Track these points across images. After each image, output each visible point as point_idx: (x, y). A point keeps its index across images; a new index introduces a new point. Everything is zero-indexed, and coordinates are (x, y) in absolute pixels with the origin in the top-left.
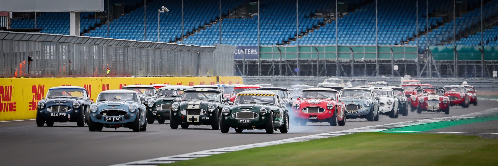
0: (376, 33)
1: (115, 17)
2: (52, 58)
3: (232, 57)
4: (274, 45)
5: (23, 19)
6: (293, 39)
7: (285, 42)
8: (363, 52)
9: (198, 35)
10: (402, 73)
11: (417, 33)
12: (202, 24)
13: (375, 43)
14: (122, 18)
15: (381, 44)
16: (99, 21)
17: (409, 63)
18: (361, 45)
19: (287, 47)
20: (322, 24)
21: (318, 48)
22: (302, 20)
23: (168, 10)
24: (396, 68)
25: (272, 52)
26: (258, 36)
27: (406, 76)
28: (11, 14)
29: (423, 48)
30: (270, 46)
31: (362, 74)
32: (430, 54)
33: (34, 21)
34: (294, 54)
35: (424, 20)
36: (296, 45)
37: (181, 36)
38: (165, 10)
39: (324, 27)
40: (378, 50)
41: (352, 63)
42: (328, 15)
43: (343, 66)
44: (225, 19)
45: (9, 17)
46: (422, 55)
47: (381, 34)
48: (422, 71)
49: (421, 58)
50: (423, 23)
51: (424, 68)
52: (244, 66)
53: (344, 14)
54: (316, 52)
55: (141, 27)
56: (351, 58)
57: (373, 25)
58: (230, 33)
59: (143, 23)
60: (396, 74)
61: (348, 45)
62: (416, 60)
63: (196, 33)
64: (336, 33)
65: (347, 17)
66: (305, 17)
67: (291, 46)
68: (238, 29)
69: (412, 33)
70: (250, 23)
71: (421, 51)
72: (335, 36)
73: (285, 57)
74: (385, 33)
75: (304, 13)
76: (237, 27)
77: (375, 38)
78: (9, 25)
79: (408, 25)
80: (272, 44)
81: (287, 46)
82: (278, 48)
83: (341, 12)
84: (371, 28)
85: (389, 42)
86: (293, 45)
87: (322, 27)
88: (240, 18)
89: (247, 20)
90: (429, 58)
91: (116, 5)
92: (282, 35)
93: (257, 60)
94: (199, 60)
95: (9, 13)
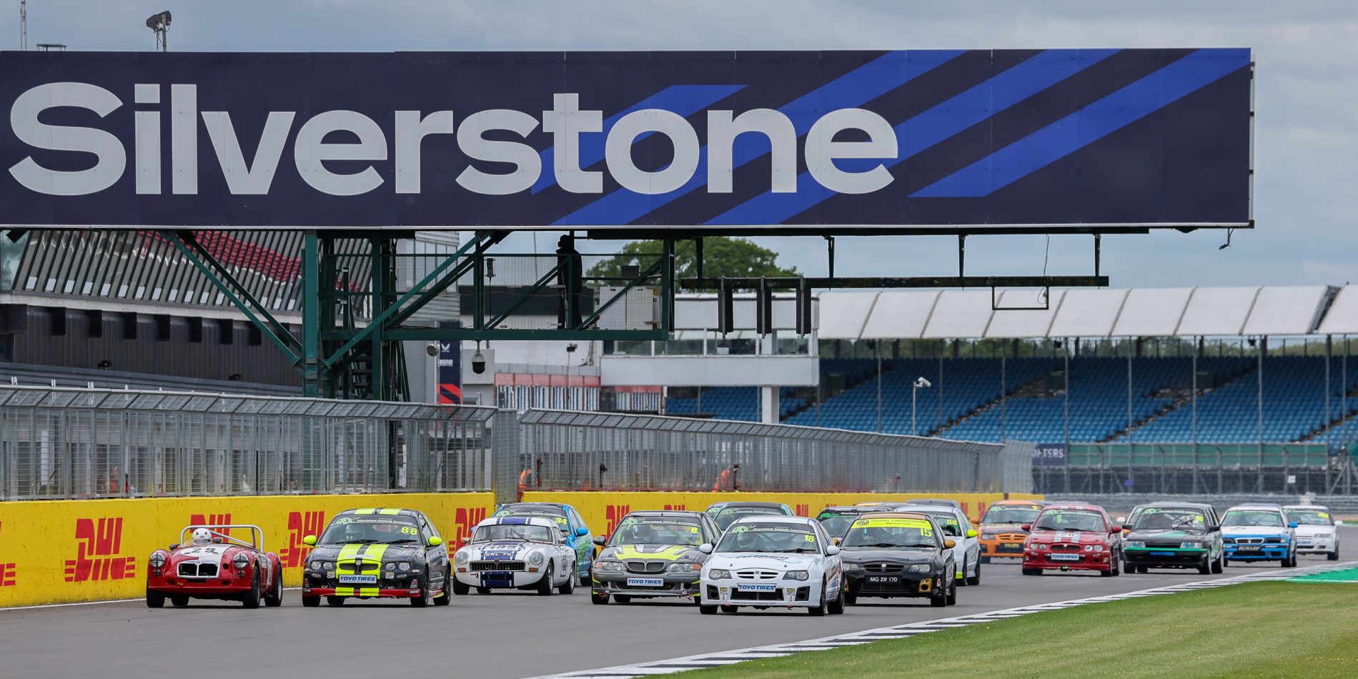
0: (1260, 422)
1: (830, 395)
2: (723, 461)
3: (1028, 462)
4: (1092, 443)
5: (678, 398)
6: (1123, 433)
7: (1108, 438)
8: (1237, 454)
9: (966, 425)
10: (1300, 488)
11: (1327, 422)
12: (973, 406)
13: (1257, 439)
14: (841, 398)
15: (1267, 440)
16: (803, 403)
17: (1313, 473)
18: (1234, 442)
19: (1113, 446)
20: (1171, 408)
21: (1164, 448)
22: (1138, 402)
23: (929, 384)
24: (1291, 479)
25: (1089, 453)
26: (1064, 427)
27: (1308, 493)
28: (665, 389)
29: (1336, 447)
30: (1084, 443)
31: (1236, 490)
32: (1348, 458)
33: (695, 402)
34: (1124, 457)
35: (1339, 401)
36: (1127, 443)
37: (938, 426)
38: (924, 384)
39: (1174, 413)
40: (1263, 451)
41: (1219, 472)
42: (1181, 392)
43: (1204, 476)
44: (1010, 398)
45: (662, 395)
46: (1334, 458)
47: (1268, 425)
48: (1335, 485)
49: (1334, 463)
50: (1336, 405)
51: (1337, 480)
52: (1042, 477)
53: (1206, 391)
54: (1161, 454)
55: (872, 411)
56: (1218, 463)
57: (1254, 410)
58: (1018, 423)
59: (875, 406)
60: (1291, 490)
61: (1213, 442)
62: (1324, 468)
63: (963, 421)
64: (1194, 422)
65: (1211, 396)
66: (1143, 395)
67: (1120, 443)
68: (1033, 416)
69: (1318, 422)
70: (1052, 406)
71: (1333, 452)
72: (1191, 427)
73: (1110, 462)
74: (1274, 422)
75: (1141, 389)
76: (1031, 413)
77: (1257, 430)
78: (662, 408)
79: (1312, 410)
80: (1089, 440)
81: (1112, 443)
82: (1099, 447)
83: (1201, 386)
84: (1251, 415)
85: (1281, 437)
86: (1121, 441)
87: (1170, 414)
88: (1036, 397)
89: (1048, 402)
90: (1347, 464)
91: (832, 375)
92: (1104, 425)
93: (1063, 467)
94: (977, 466)
95: (662, 388)
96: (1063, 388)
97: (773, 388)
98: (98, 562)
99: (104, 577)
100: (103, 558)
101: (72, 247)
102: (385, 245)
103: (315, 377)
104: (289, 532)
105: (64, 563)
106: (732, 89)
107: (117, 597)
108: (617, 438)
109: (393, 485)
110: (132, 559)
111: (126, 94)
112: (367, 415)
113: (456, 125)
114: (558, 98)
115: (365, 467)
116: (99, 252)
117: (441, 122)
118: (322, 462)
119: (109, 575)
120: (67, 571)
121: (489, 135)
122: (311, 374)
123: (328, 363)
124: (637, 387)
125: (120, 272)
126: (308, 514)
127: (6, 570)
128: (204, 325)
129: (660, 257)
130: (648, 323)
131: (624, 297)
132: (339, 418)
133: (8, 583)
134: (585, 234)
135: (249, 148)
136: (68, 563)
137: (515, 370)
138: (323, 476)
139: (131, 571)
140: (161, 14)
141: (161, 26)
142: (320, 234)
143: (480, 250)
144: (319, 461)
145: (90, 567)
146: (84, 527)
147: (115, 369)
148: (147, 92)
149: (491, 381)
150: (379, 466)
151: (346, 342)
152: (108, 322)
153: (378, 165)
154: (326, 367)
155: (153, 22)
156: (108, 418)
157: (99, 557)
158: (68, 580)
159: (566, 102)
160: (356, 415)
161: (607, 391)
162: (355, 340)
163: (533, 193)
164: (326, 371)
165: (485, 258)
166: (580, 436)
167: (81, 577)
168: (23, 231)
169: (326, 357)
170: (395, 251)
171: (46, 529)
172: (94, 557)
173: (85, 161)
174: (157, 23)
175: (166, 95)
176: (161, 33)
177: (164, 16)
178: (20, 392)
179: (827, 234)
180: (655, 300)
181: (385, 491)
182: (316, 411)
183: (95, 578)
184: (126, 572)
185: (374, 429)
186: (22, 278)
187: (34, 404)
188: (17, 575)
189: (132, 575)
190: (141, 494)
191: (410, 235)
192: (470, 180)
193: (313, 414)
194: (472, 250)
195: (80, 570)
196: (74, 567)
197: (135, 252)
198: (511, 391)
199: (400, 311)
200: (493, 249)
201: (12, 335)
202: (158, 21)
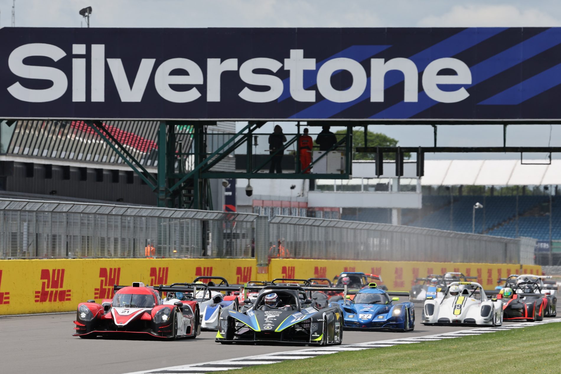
1: (426, 215)
12: (501, 221)
16: (411, 219)
23: (482, 206)
28: (341, 209)
38: (479, 207)
44: (521, 217)
45: (339, 212)
68: (533, 226)
88: (533, 216)
91: (427, 204)
93: (549, 253)
94: (506, 250)
95: (339, 208)
96: (548, 211)
97: (398, 209)
98: (52, 292)
99: (55, 300)
100: (54, 290)
101: (37, 133)
102: (201, 129)
103: (164, 198)
104: (150, 278)
105: (34, 293)
106: (385, 47)
107: (62, 310)
108: (320, 232)
109: (205, 255)
110: (69, 291)
111: (68, 49)
112: (191, 217)
113: (239, 65)
114: (293, 52)
115: (190, 244)
116: (50, 136)
117: (231, 64)
118: (168, 242)
119: (58, 299)
120: (36, 297)
121: (257, 71)
122: (162, 196)
123: (171, 190)
124: (326, 208)
125: (61, 146)
126: (160, 269)
127: (5, 296)
128: (104, 173)
129: (345, 136)
130: (338, 170)
131: (325, 157)
132: (176, 218)
133: (6, 303)
134: (306, 123)
135: (131, 78)
136: (37, 292)
137: (263, 199)
138: (168, 249)
139: (69, 297)
140: (86, 8)
141: (87, 14)
142: (167, 122)
143: (251, 131)
144: (166, 241)
145: (47, 295)
146: (45, 274)
147: (59, 195)
148: (79, 49)
149: (251, 204)
150: (197, 244)
151: (180, 179)
152: (56, 171)
153: (198, 87)
154: (170, 192)
155: (83, 12)
156: (58, 217)
157: (52, 289)
158: (36, 301)
159: (297, 54)
160: (186, 217)
161: (311, 210)
162: (185, 178)
163: (279, 101)
164: (170, 194)
165: (253, 136)
166: (301, 230)
167: (43, 300)
168: (13, 121)
169: (170, 187)
170: (206, 132)
171: (25, 274)
172: (50, 290)
173: (46, 84)
174: (85, 13)
175: (89, 50)
176: (87, 18)
177: (88, 9)
178: (13, 202)
179: (434, 124)
180: (342, 158)
181: (200, 257)
182: (165, 214)
183: (50, 300)
184: (66, 297)
185: (195, 225)
186: (12, 147)
187: (20, 209)
188: (10, 298)
189: (69, 299)
190: (74, 257)
191: (214, 123)
192: (246, 95)
193: (163, 216)
194: (246, 131)
195: (43, 296)
196: (39, 295)
197: (69, 137)
198: (261, 208)
199: (208, 163)
200: (257, 131)
201: (6, 177)
202: (85, 12)
